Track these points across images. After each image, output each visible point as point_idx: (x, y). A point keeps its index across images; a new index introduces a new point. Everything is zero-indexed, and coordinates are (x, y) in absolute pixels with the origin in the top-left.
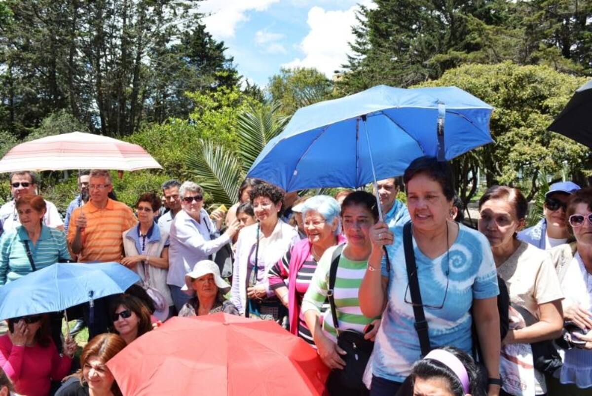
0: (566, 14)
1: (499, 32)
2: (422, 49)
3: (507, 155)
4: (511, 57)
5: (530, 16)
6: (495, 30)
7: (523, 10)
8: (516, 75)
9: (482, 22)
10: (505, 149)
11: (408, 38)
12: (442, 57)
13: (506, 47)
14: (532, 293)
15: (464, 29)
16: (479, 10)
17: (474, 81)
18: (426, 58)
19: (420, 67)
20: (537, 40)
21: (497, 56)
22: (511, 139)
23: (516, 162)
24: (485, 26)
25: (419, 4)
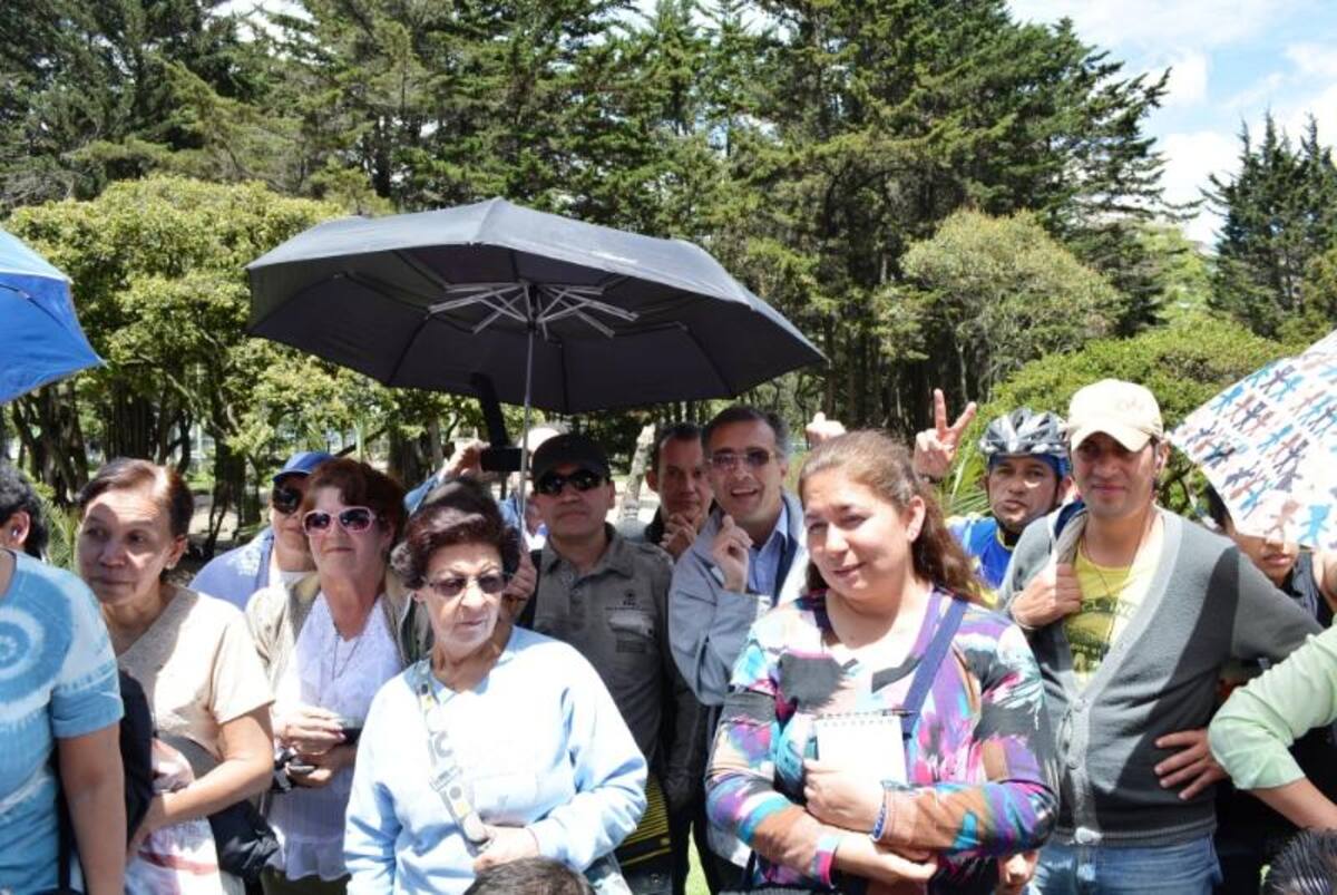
0: (383, 106)
1: (246, 118)
2: (60, 120)
3: (250, 388)
4: (267, 175)
5: (312, 96)
6: (236, 109)
7: (299, 80)
8: (273, 215)
9: (208, 87)
10: (246, 375)
11: (26, 88)
12: (109, 150)
13: (260, 152)
14: (204, 701)
15: (167, 94)
16: (204, 58)
17: (178, 215)
18: (69, 145)
19: (53, 164)
20: (323, 149)
21: (239, 168)
22: (259, 354)
23: (270, 405)
24: (214, 95)
25: (57, 11)
